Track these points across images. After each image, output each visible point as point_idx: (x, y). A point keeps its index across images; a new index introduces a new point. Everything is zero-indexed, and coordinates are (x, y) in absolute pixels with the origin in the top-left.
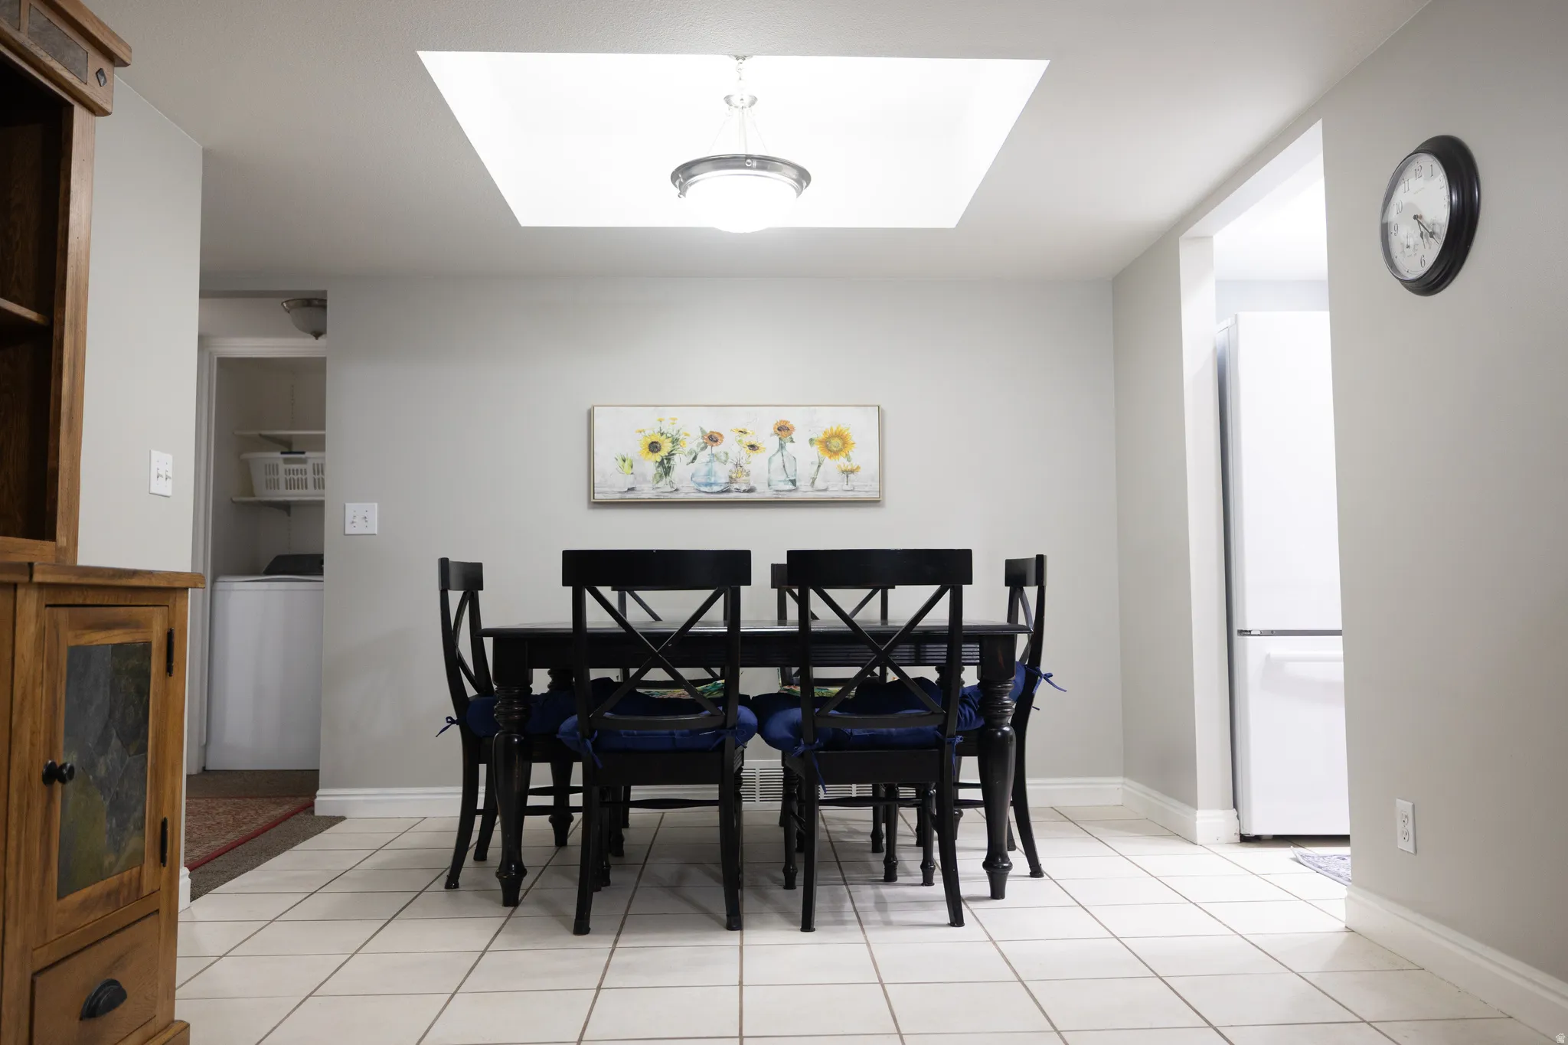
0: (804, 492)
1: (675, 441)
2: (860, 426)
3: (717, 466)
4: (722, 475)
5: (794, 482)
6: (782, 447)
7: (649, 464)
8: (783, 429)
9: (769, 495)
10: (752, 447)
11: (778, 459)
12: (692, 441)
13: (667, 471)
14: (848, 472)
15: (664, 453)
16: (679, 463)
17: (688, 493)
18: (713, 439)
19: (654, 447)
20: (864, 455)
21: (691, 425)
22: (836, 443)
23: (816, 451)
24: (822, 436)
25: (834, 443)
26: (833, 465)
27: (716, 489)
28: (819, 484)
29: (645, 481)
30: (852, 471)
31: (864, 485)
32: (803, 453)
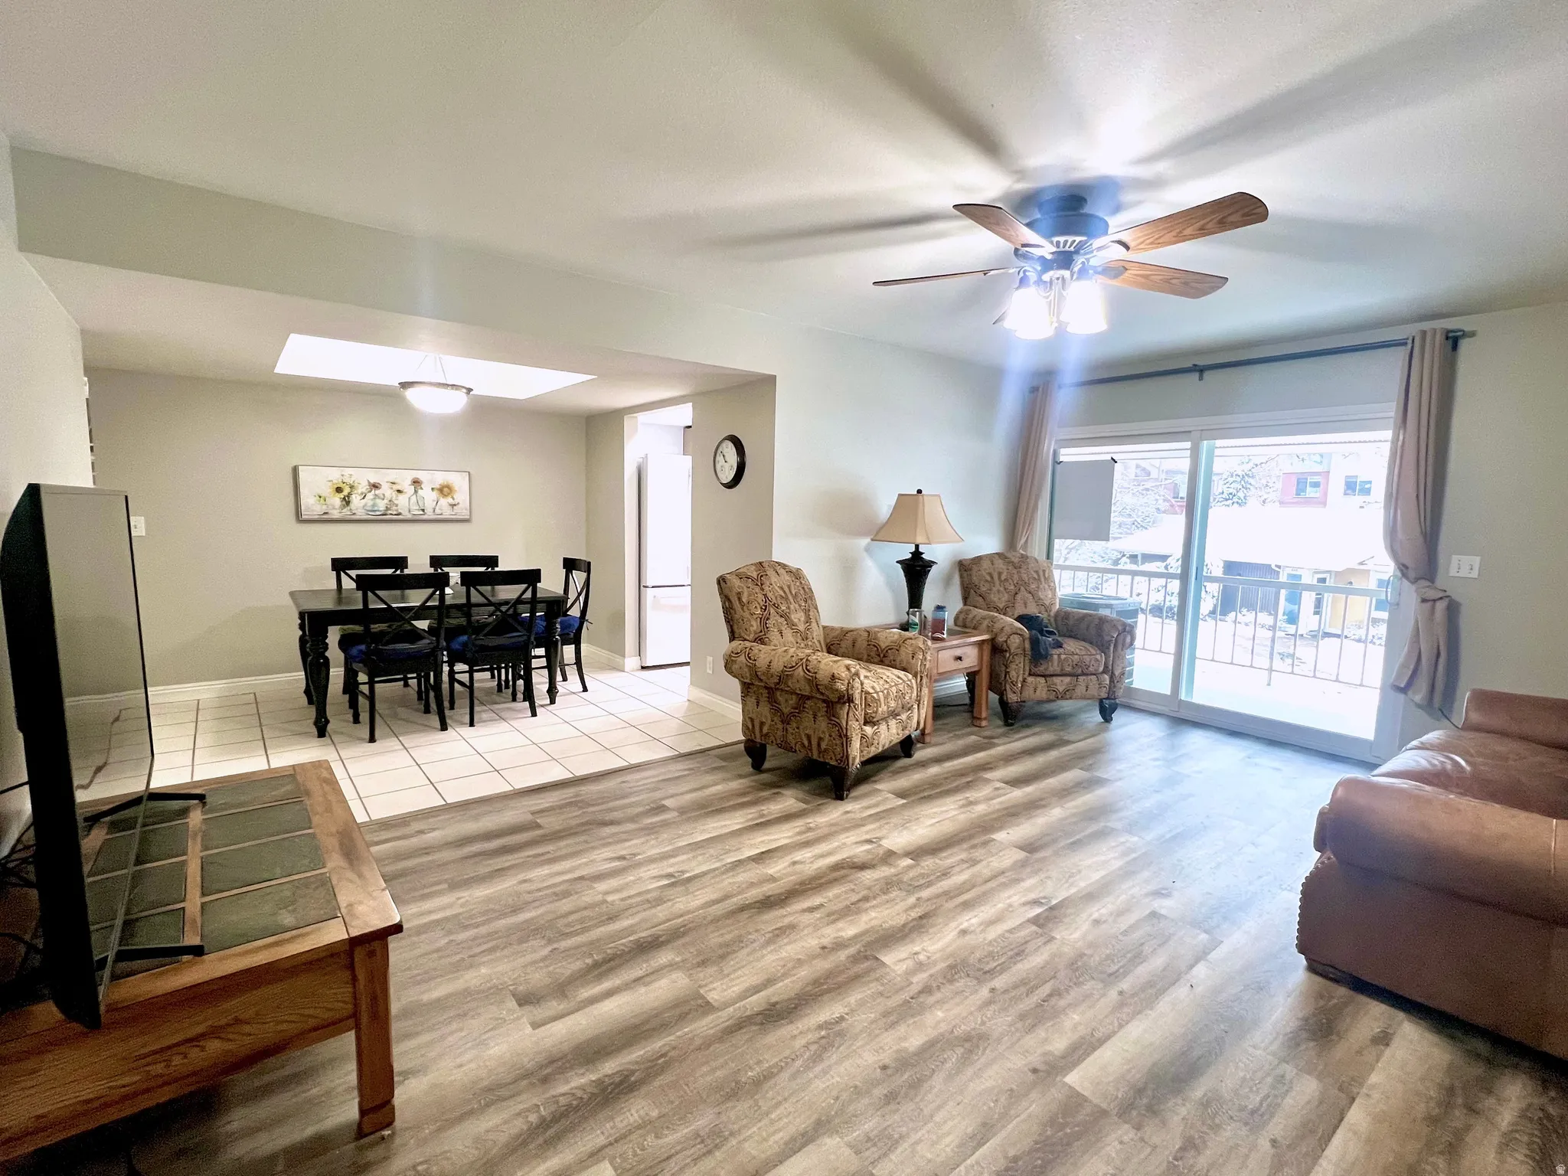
0: (429, 515)
1: (352, 487)
2: (459, 482)
3: (378, 501)
4: (381, 505)
5: (423, 510)
6: (416, 492)
7: (337, 500)
8: (416, 483)
9: (409, 516)
10: (399, 491)
11: (414, 498)
12: (363, 487)
13: (348, 503)
14: (453, 506)
15: (346, 492)
16: (356, 500)
17: (361, 514)
18: (375, 486)
19: (339, 490)
20: (462, 496)
21: (362, 478)
22: (446, 490)
23: (435, 495)
24: (438, 487)
25: (445, 490)
26: (444, 502)
27: (378, 513)
28: (438, 511)
29: (334, 508)
30: (455, 505)
31: (462, 511)
32: (428, 496)
